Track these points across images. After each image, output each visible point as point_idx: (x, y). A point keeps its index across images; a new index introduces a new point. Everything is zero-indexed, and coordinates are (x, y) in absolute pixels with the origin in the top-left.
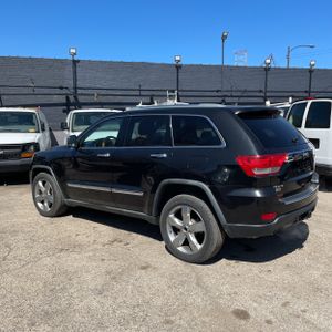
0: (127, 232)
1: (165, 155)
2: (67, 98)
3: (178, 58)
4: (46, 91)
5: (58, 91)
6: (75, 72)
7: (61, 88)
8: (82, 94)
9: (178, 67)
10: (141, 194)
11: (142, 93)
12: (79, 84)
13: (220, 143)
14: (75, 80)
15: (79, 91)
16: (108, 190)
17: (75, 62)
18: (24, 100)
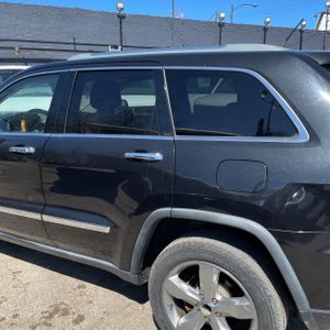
1: (158, 156)
3: (121, 5)
9: (121, 17)
10: (107, 230)
13: (294, 131)
16: (37, 216)
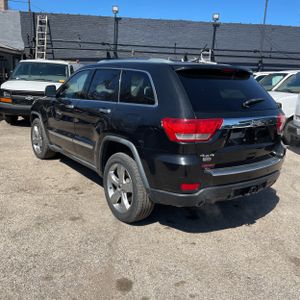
0: (90, 181)
1: (109, 111)
2: (108, 54)
3: (216, 16)
4: (91, 47)
5: (101, 46)
6: (116, 30)
7: (104, 44)
8: (121, 51)
9: (216, 26)
10: (92, 147)
11: (178, 51)
12: (120, 41)
14: (116, 37)
15: (119, 48)
17: (117, 20)
18: (72, 54)
